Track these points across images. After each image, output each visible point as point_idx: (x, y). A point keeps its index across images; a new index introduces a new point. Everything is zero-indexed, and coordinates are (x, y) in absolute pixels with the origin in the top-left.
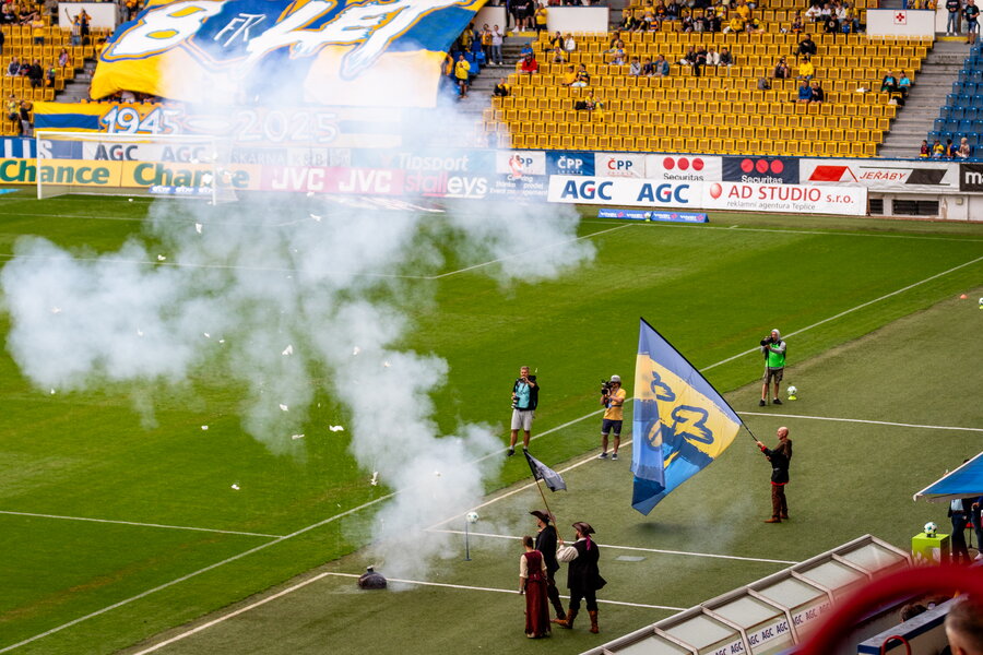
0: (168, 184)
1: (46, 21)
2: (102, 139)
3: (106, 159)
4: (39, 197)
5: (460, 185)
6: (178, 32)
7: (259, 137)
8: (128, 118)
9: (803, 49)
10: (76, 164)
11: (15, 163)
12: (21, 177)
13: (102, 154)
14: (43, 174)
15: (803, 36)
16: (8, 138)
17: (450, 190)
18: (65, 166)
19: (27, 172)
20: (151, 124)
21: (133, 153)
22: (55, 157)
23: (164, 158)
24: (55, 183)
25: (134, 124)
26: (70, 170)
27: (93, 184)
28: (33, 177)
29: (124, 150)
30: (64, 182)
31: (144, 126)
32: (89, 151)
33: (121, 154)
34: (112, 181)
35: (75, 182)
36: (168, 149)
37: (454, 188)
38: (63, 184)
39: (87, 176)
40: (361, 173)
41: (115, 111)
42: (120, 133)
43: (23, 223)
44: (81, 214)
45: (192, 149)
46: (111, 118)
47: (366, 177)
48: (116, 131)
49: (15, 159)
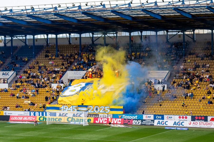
0: (74, 122)
1: (49, 87)
2: (60, 112)
3: (61, 116)
4: (47, 124)
5: (135, 122)
6: (76, 90)
7: (93, 112)
8: (66, 108)
9: (208, 93)
10: (55, 117)
11: (42, 117)
12: (43, 120)
13: (60, 115)
14: (48, 119)
15: (208, 90)
16: (41, 112)
17: (133, 123)
18: (52, 118)
19: (45, 119)
20: (71, 109)
21: (67, 115)
22: (50, 116)
23: (73, 116)
24: (50, 121)
25: (67, 109)
26: (53, 118)
27: (58, 121)
28: (46, 120)
29: (65, 114)
30: (52, 121)
31: (69, 109)
32: (58, 114)
33: (64, 115)
34: (62, 121)
35: (55, 121)
36: (74, 114)
37: (134, 123)
38: (52, 122)
39: (57, 120)
40: (114, 119)
41: (63, 106)
42: (64, 111)
43: (44, 130)
44: (56, 128)
45: (79, 114)
46: (62, 108)
47: (116, 120)
48: (63, 110)
49: (42, 116)
